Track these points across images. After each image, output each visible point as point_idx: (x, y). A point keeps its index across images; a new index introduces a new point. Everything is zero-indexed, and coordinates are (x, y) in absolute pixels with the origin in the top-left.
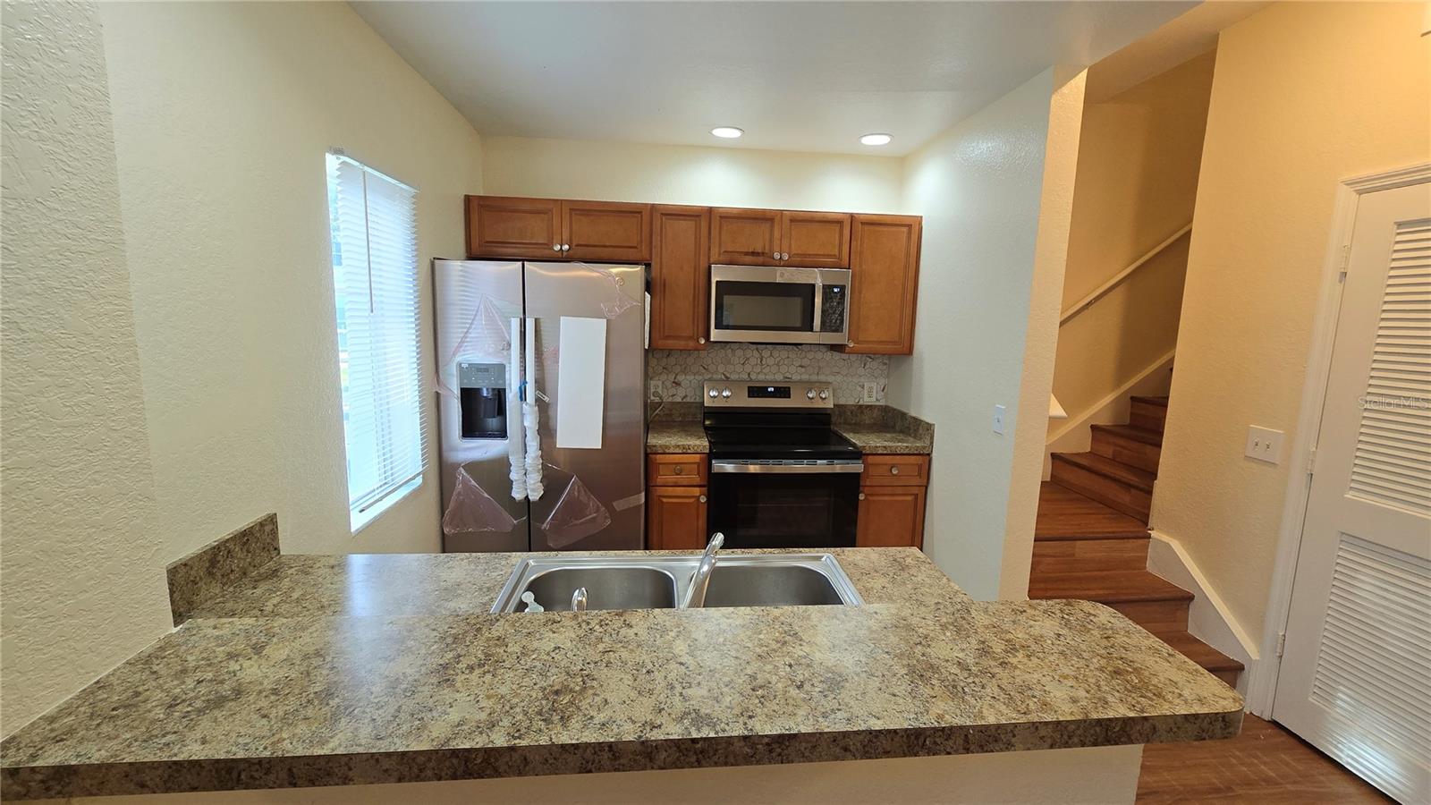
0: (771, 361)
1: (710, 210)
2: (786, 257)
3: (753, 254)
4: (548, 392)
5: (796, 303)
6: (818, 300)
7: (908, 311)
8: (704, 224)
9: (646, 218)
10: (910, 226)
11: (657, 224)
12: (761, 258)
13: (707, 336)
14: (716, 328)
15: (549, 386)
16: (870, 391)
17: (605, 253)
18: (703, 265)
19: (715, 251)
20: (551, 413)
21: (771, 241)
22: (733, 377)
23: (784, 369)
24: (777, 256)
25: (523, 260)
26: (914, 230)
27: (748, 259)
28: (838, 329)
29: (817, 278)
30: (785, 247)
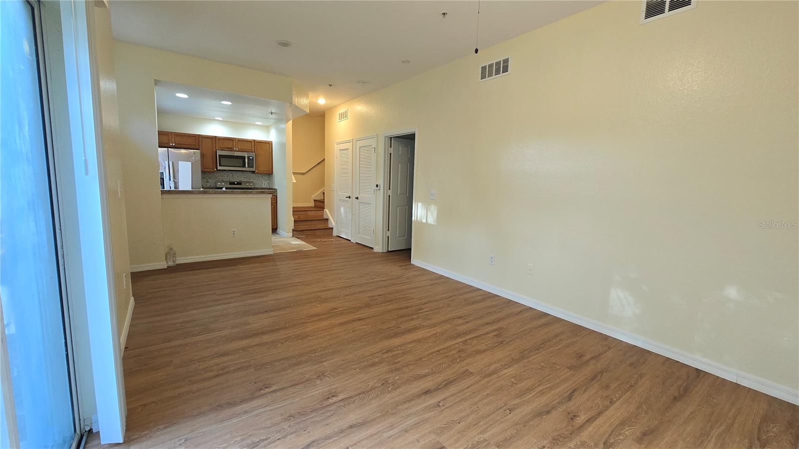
0: (235, 176)
1: (215, 137)
2: (237, 149)
3: (228, 148)
4: (176, 178)
5: (241, 161)
6: (246, 160)
7: (271, 163)
8: (214, 140)
9: (197, 138)
10: (269, 143)
11: (200, 140)
12: (231, 149)
13: (217, 168)
14: (219, 166)
15: (176, 177)
16: (265, 184)
17: (190, 147)
18: (214, 150)
19: (217, 147)
20: (177, 184)
21: (233, 145)
22: (225, 180)
23: (239, 178)
24: (235, 149)
25: (168, 147)
26: (271, 144)
27: (228, 149)
28: (253, 167)
29: (246, 155)
30: (237, 147)
